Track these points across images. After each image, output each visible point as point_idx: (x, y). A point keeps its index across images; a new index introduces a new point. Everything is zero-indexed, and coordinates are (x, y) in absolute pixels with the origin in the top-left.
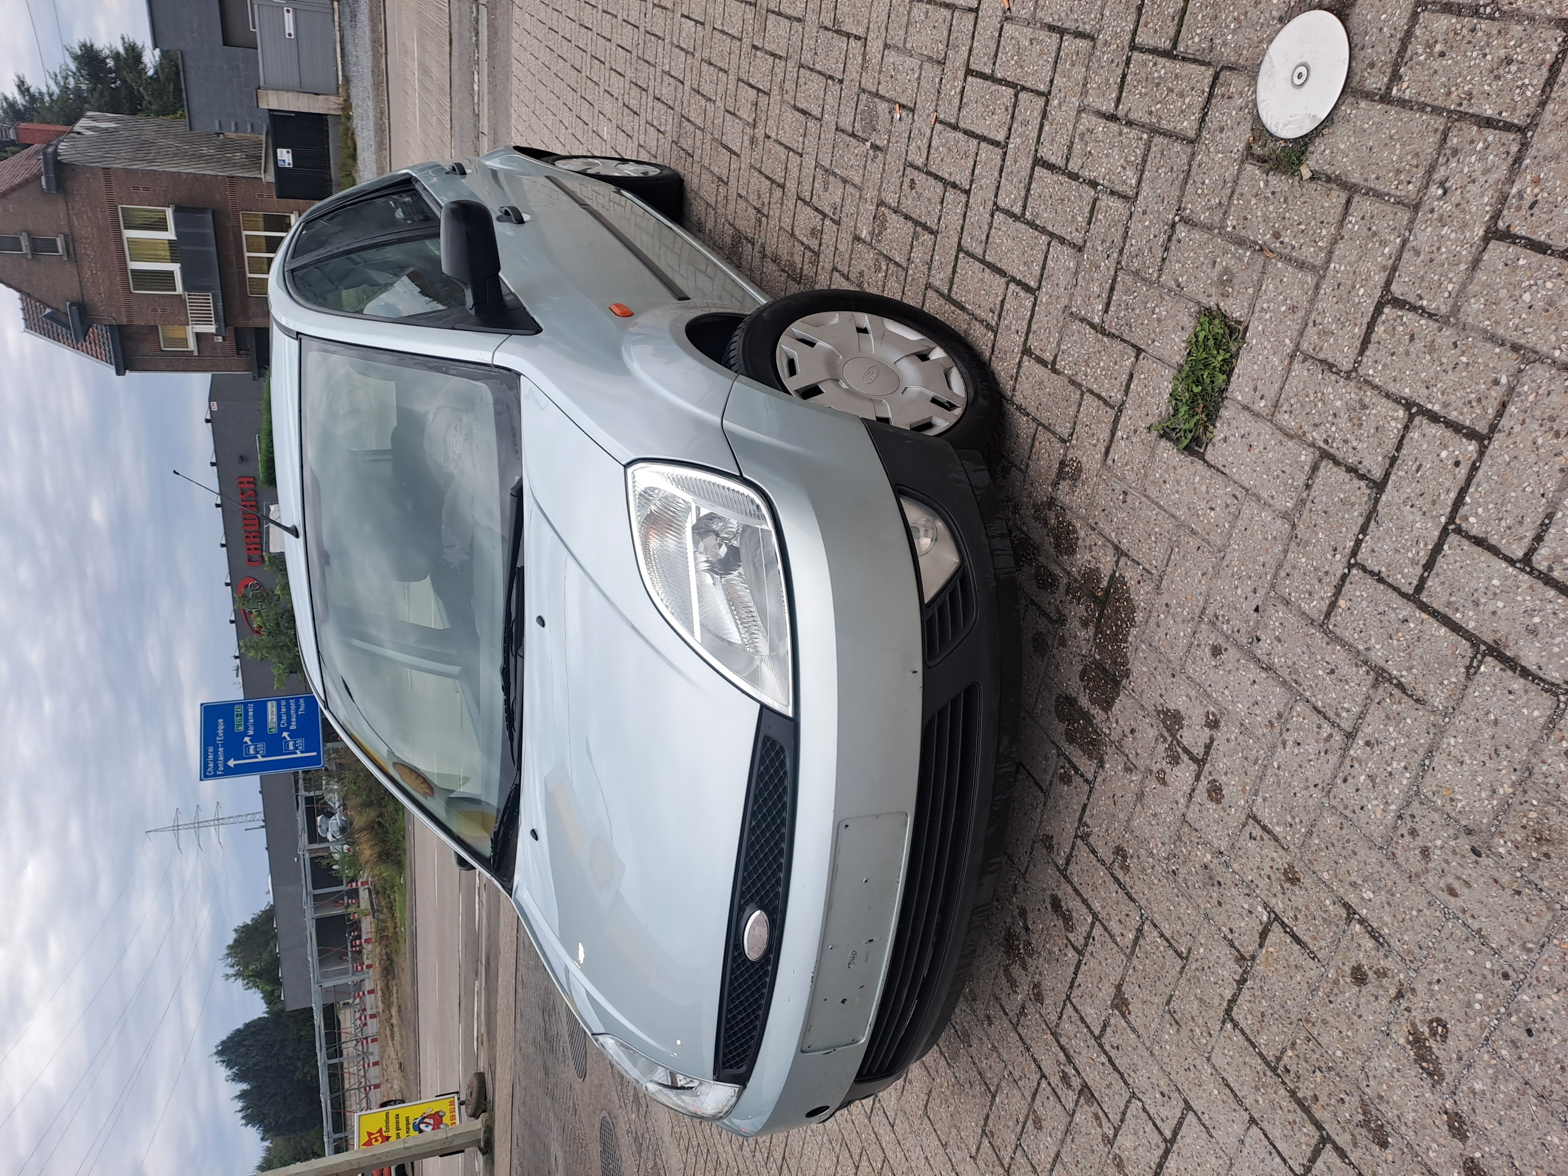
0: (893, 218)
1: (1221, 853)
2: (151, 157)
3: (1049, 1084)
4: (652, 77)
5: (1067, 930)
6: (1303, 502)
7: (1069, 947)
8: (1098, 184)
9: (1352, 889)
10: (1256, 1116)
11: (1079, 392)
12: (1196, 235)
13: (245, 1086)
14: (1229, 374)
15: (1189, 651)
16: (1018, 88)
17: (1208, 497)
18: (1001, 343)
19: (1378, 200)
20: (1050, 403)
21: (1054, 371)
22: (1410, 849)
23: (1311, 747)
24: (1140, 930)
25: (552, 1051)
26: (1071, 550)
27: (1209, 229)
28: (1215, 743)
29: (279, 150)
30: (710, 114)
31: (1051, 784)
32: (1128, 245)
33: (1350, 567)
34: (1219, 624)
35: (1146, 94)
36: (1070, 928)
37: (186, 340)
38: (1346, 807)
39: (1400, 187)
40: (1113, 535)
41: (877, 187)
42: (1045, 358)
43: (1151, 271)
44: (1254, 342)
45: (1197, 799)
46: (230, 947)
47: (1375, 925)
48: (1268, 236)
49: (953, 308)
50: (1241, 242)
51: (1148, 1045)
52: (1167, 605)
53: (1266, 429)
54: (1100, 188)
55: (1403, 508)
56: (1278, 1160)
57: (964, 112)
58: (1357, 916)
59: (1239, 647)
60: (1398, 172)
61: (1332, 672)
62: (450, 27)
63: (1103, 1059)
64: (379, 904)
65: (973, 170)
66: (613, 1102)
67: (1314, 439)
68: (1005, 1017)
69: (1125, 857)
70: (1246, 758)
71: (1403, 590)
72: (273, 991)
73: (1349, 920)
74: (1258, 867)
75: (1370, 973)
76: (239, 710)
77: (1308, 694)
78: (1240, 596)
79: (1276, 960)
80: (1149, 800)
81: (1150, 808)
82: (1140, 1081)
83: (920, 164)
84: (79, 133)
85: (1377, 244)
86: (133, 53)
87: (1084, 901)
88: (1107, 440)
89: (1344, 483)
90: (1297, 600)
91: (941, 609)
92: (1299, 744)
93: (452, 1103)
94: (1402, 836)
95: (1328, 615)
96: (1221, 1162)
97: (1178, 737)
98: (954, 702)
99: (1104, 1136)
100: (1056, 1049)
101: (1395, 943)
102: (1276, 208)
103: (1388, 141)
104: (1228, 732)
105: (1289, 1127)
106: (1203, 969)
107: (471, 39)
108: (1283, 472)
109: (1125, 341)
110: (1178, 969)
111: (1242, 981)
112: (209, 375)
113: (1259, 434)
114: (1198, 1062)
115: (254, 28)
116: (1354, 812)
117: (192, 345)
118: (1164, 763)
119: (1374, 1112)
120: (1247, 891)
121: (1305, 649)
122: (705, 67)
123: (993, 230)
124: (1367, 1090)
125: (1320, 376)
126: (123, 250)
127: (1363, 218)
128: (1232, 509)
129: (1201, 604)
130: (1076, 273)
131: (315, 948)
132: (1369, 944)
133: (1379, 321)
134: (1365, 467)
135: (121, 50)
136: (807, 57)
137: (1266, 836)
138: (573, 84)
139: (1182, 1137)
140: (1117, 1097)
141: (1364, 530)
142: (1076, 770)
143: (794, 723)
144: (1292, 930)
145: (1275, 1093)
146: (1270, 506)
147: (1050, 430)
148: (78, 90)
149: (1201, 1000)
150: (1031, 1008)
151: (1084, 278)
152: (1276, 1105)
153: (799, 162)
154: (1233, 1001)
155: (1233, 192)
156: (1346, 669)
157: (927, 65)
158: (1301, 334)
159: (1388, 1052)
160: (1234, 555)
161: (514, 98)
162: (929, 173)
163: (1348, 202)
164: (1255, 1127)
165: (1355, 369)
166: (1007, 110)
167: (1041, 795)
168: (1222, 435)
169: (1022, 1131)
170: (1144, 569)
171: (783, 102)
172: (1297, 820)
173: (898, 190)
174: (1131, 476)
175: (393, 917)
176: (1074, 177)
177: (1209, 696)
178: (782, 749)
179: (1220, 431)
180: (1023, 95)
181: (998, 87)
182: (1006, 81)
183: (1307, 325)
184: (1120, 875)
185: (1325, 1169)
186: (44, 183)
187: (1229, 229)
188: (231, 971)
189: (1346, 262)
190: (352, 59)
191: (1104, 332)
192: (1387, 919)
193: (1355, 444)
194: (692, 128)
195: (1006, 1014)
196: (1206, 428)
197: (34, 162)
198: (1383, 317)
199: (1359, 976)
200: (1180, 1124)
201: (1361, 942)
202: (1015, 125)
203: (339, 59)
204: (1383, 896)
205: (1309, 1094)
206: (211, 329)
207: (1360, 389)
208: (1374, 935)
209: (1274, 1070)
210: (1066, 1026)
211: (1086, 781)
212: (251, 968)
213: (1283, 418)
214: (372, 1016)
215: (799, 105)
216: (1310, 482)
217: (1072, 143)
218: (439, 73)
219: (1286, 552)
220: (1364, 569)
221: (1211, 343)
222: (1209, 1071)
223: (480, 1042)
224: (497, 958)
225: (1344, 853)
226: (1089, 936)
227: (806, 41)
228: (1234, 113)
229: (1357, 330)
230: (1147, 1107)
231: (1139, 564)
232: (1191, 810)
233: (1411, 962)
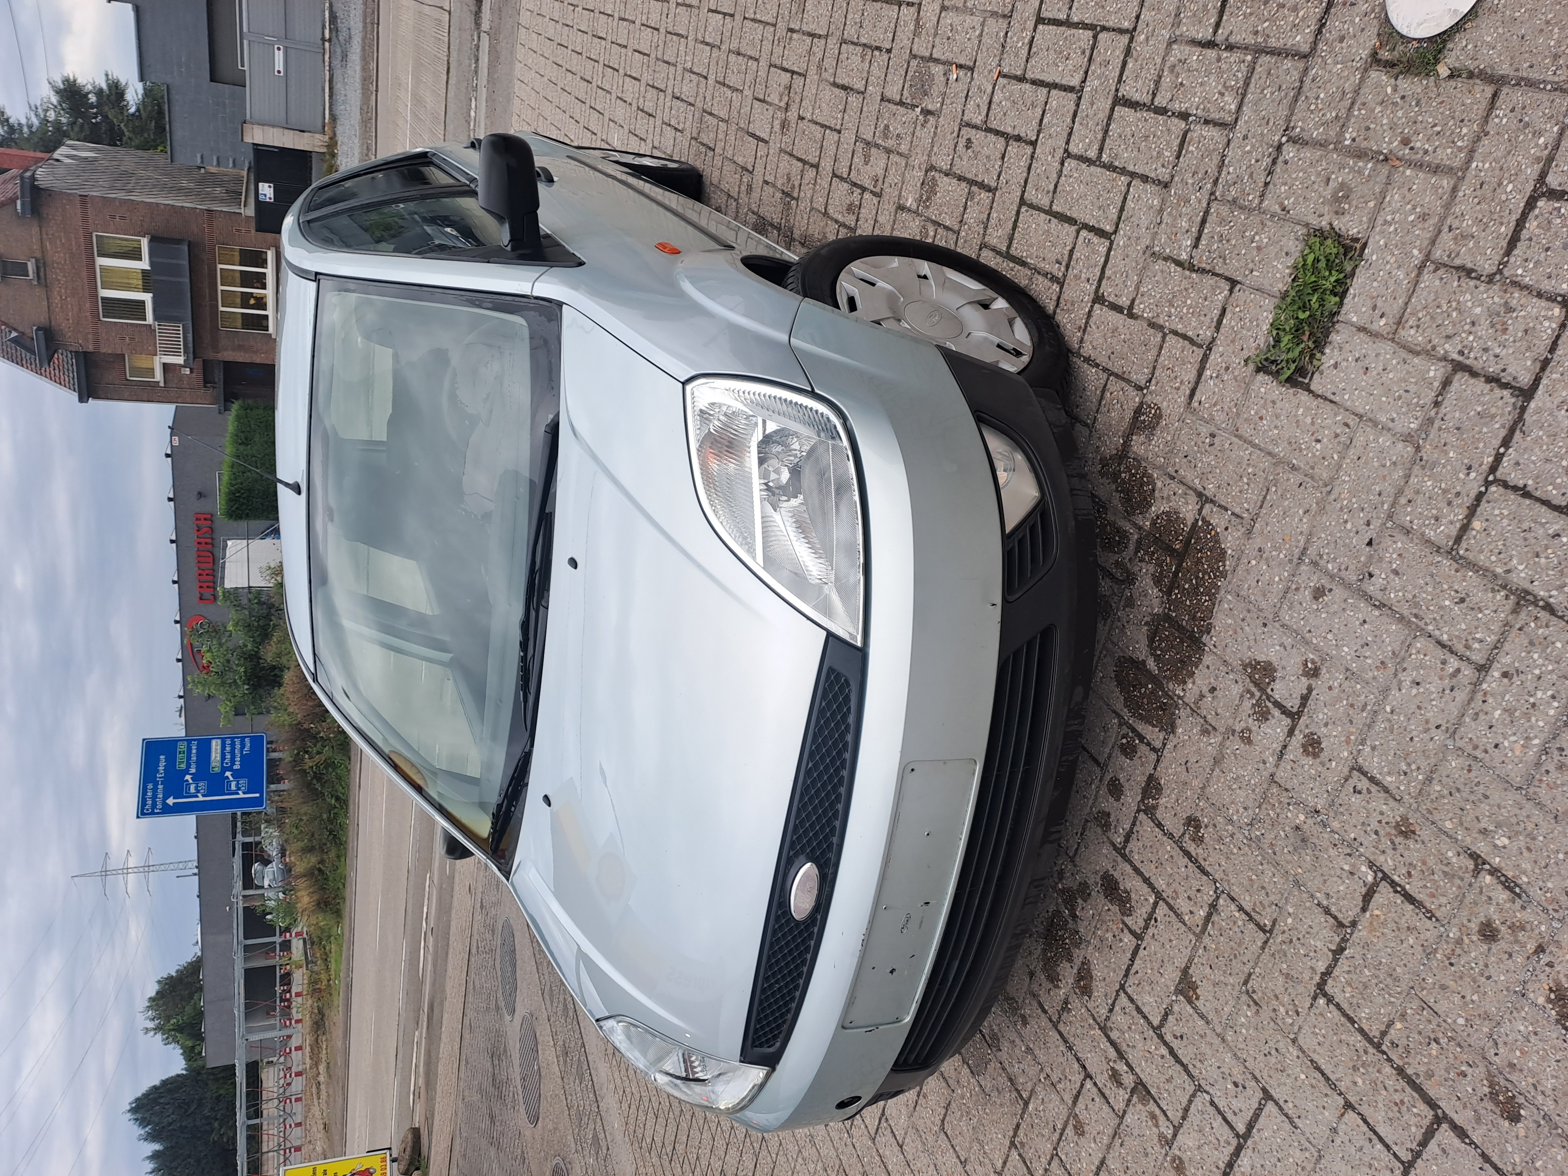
0: (944, 182)
1: (1317, 812)
2: (129, 187)
3: (1095, 1084)
4: (671, 76)
5: (1123, 914)
6: (1431, 421)
7: (1126, 931)
8: (1190, 115)
9: (1481, 837)
10: (1353, 1100)
11: (1161, 334)
12: (1307, 153)
13: (157, 1147)
14: (1343, 295)
15: (1284, 597)
16: (1096, 29)
17: (1313, 429)
18: (1069, 293)
19: (1532, 89)
20: (1125, 350)
21: (1131, 315)
22: (1557, 786)
23: (1433, 686)
24: (1213, 906)
25: (500, 1096)
26: (1145, 504)
27: (1322, 145)
28: (1314, 693)
29: (260, 184)
30: (736, 104)
31: (1109, 756)
32: (1224, 173)
33: (1487, 484)
34: (1322, 563)
35: (1251, 14)
36: (1126, 911)
37: (152, 370)
38: (1476, 747)
39: (1558, 72)
40: (1197, 481)
41: (926, 153)
42: (1120, 303)
43: (1250, 198)
44: (1374, 257)
45: (1289, 756)
46: (151, 999)
47: (1510, 874)
48: (1396, 143)
49: (1011, 265)
50: (1361, 154)
51: (1219, 1031)
52: (1260, 550)
53: (1386, 349)
54: (1191, 119)
55: (1556, 413)
56: (1379, 1146)
57: (1032, 62)
58: (1487, 867)
59: (1347, 586)
60: (1556, 57)
61: (1462, 600)
62: (449, 56)
63: (1164, 1051)
64: (313, 955)
65: (1041, 120)
66: (569, 1146)
67: (1446, 352)
68: (1043, 1015)
69: (1198, 827)
70: (1352, 706)
71: (1554, 502)
72: (193, 1047)
73: (1477, 871)
74: (1363, 824)
75: (1503, 929)
76: (182, 747)
77: (1430, 628)
78: (1350, 531)
79: (1384, 924)
80: (1229, 762)
81: (1231, 771)
82: (1207, 1072)
83: (979, 122)
84: (58, 160)
85: (1530, 136)
86: (116, 92)
87: (1147, 881)
88: (1193, 380)
89: (1482, 394)
90: (1420, 528)
91: (1021, 542)
92: (1418, 684)
93: (384, 1160)
94: (1548, 772)
95: (1458, 540)
96: (1307, 1154)
97: (1269, 691)
98: (1030, 644)
99: (1161, 1136)
100: (1104, 1044)
101: (1535, 892)
102: (1406, 114)
103: (1544, 27)
104: (1331, 677)
105: (1396, 1109)
106: (1291, 941)
107: (470, 65)
108: (1407, 391)
109: (1217, 275)
110: (1260, 944)
111: (1339, 951)
112: (172, 407)
113: (1377, 355)
114: (1281, 1045)
115: (243, 66)
116: (1486, 752)
117: (159, 376)
118: (1250, 720)
119: (1503, 1082)
120: (1349, 851)
121: (1428, 579)
122: (733, 58)
123: (1063, 178)
124: (1496, 1059)
125: (1456, 284)
126: (95, 277)
127: (1512, 111)
128: (1343, 439)
129: (1302, 544)
130: (1161, 211)
131: (242, 1000)
132: (1502, 895)
133: (1531, 216)
134: (1510, 374)
135: (104, 86)
136: (851, 32)
137: (1374, 789)
138: (582, 96)
139: (1259, 1131)
140: (1178, 1092)
141: (1506, 442)
142: (1142, 738)
143: (862, 654)
144: (1404, 889)
145: (1379, 1071)
146: (1389, 429)
147: (1123, 379)
148: (57, 124)
149: (1287, 976)
150: (1075, 1003)
151: (1170, 214)
152: (1380, 1086)
153: (836, 138)
154: (1327, 973)
155: (1353, 103)
156: (1479, 595)
157: (991, 21)
158: (1433, 242)
159: (1523, 1014)
160: (1343, 489)
161: (515, 118)
162: (989, 130)
163: (1495, 95)
164: (1350, 1112)
165: (1500, 271)
166: (1083, 52)
167: (1097, 770)
168: (1332, 362)
169: (1060, 1139)
170: (1233, 514)
171: (821, 80)
172: (1414, 767)
173: (951, 152)
174: (1220, 417)
175: (328, 969)
176: (1162, 111)
177: (1307, 643)
178: (847, 681)
179: (1329, 357)
180: (1102, 36)
181: (1073, 31)
182: (1083, 23)
183: (1440, 231)
184: (1191, 847)
185: (1439, 1152)
186: (19, 207)
187: (1347, 143)
188: (151, 1025)
189: (1491, 158)
190: (340, 98)
191: (1192, 268)
192: (1526, 866)
193: (1497, 351)
194: (715, 121)
195: (1045, 1011)
196: (1312, 356)
197: (10, 186)
198: (1537, 211)
199: (1488, 933)
200: (1256, 1116)
201: (1491, 894)
202: (1093, 67)
203: (327, 98)
204: (1522, 841)
205: (1422, 1069)
206: (180, 360)
207: (1505, 291)
208: (1509, 885)
209: (1378, 1046)
210: (1119, 1019)
211: (1154, 750)
212: (172, 1022)
213: (1409, 334)
214: (298, 1074)
215: (839, 81)
216: (1440, 398)
217: (1160, 77)
218: (433, 102)
219: (1407, 477)
220: (1505, 485)
221: (1322, 264)
222: (1295, 1053)
223: (417, 1095)
224: (442, 1004)
225: (1472, 798)
226: (1151, 917)
227: (849, 17)
228: (1357, 20)
229: (1503, 229)
230: (1216, 1100)
231: (1226, 510)
232: (1281, 768)
233: (1556, 911)
